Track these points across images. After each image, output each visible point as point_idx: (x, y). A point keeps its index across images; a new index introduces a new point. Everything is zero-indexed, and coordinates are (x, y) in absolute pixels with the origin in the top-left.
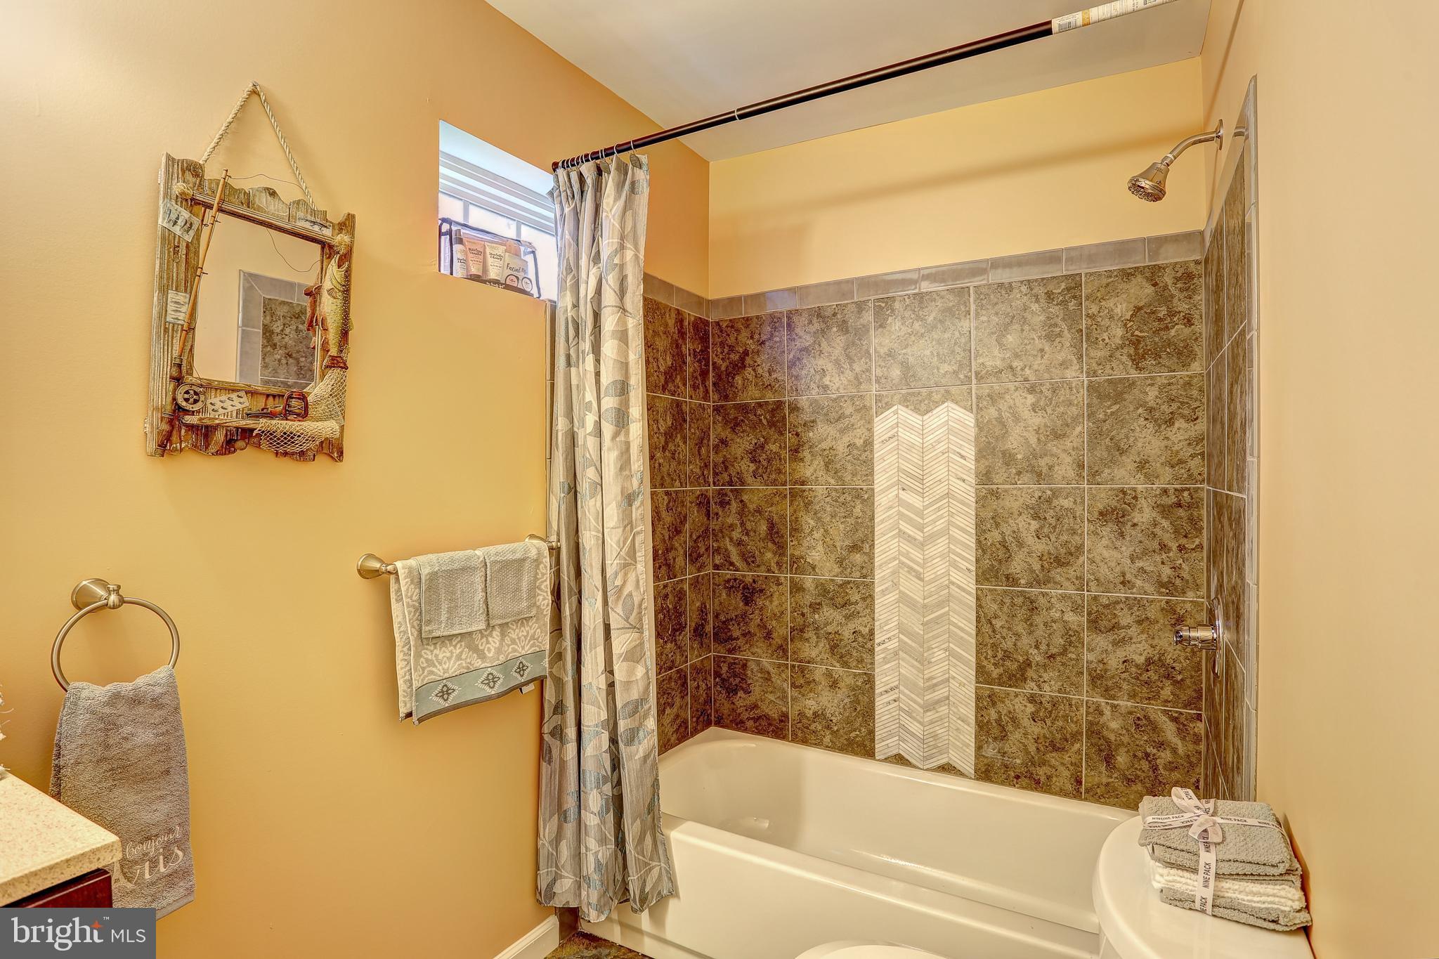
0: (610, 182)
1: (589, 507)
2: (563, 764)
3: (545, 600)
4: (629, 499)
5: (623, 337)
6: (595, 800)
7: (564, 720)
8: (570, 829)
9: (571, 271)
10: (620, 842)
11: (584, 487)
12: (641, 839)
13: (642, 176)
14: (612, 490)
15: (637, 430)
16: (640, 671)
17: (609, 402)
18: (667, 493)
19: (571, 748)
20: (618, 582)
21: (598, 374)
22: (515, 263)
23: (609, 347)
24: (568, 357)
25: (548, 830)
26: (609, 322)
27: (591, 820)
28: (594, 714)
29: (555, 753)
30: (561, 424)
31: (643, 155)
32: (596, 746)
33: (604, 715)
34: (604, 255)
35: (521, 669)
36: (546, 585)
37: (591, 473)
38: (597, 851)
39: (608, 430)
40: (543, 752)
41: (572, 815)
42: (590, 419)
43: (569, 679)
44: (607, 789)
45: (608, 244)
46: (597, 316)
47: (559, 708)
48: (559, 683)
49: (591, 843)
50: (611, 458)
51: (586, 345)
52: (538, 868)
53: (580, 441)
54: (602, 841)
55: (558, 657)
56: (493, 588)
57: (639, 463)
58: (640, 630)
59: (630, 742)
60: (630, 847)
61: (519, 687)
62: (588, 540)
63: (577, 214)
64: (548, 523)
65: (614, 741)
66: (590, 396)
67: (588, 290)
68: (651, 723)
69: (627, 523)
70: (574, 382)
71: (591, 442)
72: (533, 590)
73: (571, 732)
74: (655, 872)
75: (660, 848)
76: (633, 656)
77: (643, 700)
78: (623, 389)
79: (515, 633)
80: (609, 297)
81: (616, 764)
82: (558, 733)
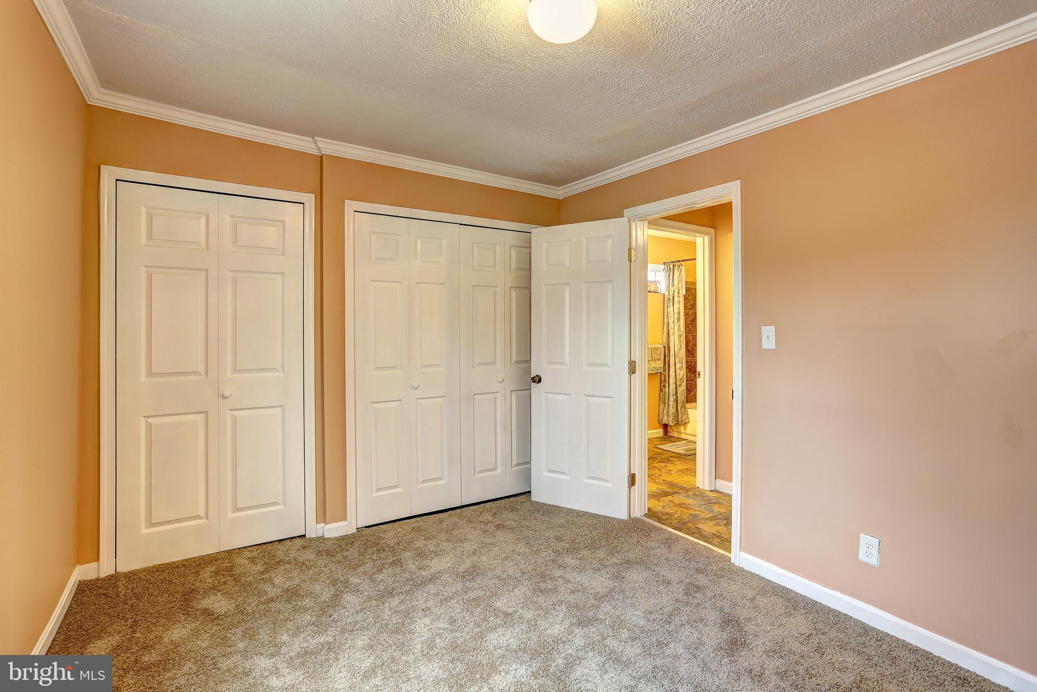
0: (676, 268)
1: (672, 338)
2: (665, 392)
3: (662, 357)
4: (680, 336)
5: (679, 302)
6: (672, 399)
7: (666, 384)
8: (666, 406)
9: (668, 287)
10: (677, 410)
11: (671, 333)
12: (682, 408)
13: (683, 268)
14: (677, 333)
15: (682, 322)
16: (682, 372)
17: (676, 316)
18: (692, 336)
19: (667, 389)
20: (678, 353)
21: (674, 310)
22: (656, 287)
23: (676, 305)
24: (667, 306)
25: (661, 407)
26: (676, 299)
27: (671, 403)
28: (672, 381)
29: (664, 390)
30: (666, 320)
31: (683, 263)
32: (672, 387)
33: (674, 381)
34: (675, 285)
35: (657, 370)
36: (663, 353)
37: (672, 331)
38: (672, 410)
39: (676, 322)
40: (661, 390)
41: (667, 403)
42: (672, 319)
43: (667, 374)
44: (675, 397)
45: (676, 282)
46: (673, 297)
47: (665, 381)
48: (665, 376)
49: (671, 408)
50: (676, 328)
51: (671, 304)
52: (659, 415)
53: (670, 324)
54: (673, 408)
55: (665, 370)
56: (653, 353)
57: (683, 329)
58: (682, 364)
59: (680, 387)
60: (679, 409)
61: (657, 373)
62: (672, 345)
63: (669, 275)
64: (663, 341)
65: (676, 388)
66: (672, 315)
67: (671, 293)
68: (684, 384)
69: (680, 341)
70: (669, 311)
71: (673, 324)
72: (660, 354)
73: (667, 385)
74: (685, 417)
75: (686, 413)
76: (681, 369)
77: (683, 378)
78: (679, 313)
79: (656, 362)
80: (676, 294)
81: (676, 393)
82: (664, 386)
